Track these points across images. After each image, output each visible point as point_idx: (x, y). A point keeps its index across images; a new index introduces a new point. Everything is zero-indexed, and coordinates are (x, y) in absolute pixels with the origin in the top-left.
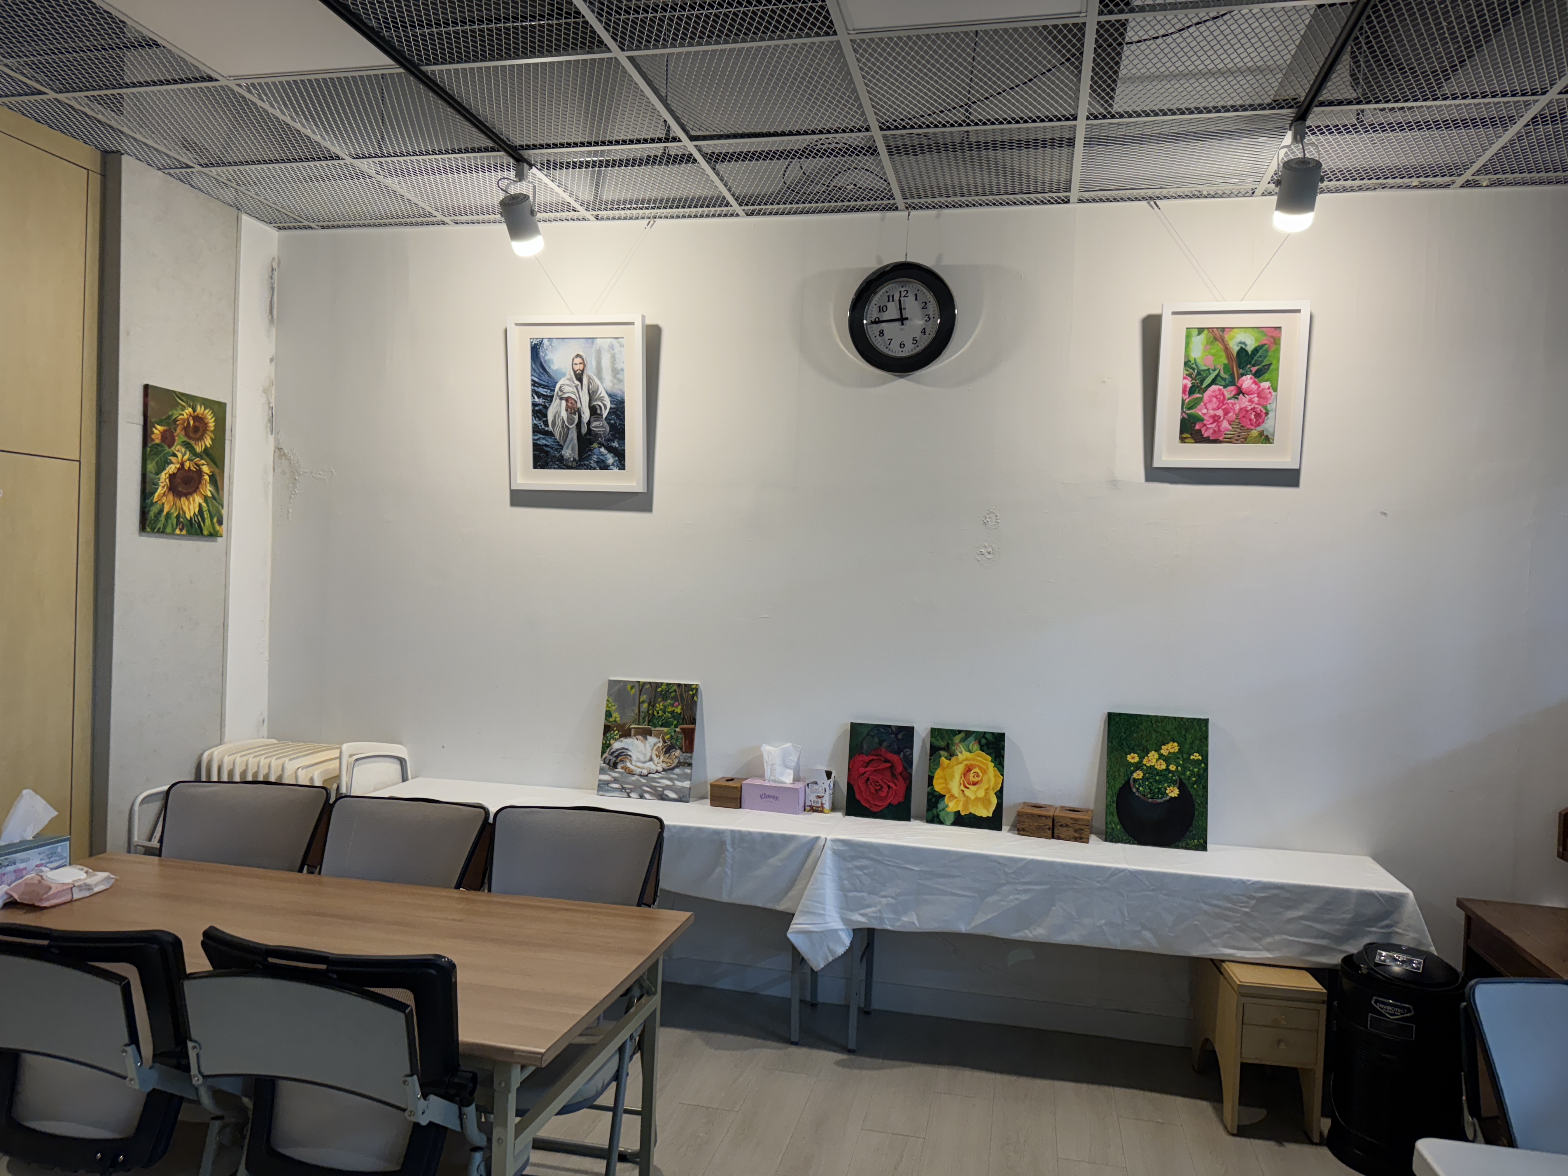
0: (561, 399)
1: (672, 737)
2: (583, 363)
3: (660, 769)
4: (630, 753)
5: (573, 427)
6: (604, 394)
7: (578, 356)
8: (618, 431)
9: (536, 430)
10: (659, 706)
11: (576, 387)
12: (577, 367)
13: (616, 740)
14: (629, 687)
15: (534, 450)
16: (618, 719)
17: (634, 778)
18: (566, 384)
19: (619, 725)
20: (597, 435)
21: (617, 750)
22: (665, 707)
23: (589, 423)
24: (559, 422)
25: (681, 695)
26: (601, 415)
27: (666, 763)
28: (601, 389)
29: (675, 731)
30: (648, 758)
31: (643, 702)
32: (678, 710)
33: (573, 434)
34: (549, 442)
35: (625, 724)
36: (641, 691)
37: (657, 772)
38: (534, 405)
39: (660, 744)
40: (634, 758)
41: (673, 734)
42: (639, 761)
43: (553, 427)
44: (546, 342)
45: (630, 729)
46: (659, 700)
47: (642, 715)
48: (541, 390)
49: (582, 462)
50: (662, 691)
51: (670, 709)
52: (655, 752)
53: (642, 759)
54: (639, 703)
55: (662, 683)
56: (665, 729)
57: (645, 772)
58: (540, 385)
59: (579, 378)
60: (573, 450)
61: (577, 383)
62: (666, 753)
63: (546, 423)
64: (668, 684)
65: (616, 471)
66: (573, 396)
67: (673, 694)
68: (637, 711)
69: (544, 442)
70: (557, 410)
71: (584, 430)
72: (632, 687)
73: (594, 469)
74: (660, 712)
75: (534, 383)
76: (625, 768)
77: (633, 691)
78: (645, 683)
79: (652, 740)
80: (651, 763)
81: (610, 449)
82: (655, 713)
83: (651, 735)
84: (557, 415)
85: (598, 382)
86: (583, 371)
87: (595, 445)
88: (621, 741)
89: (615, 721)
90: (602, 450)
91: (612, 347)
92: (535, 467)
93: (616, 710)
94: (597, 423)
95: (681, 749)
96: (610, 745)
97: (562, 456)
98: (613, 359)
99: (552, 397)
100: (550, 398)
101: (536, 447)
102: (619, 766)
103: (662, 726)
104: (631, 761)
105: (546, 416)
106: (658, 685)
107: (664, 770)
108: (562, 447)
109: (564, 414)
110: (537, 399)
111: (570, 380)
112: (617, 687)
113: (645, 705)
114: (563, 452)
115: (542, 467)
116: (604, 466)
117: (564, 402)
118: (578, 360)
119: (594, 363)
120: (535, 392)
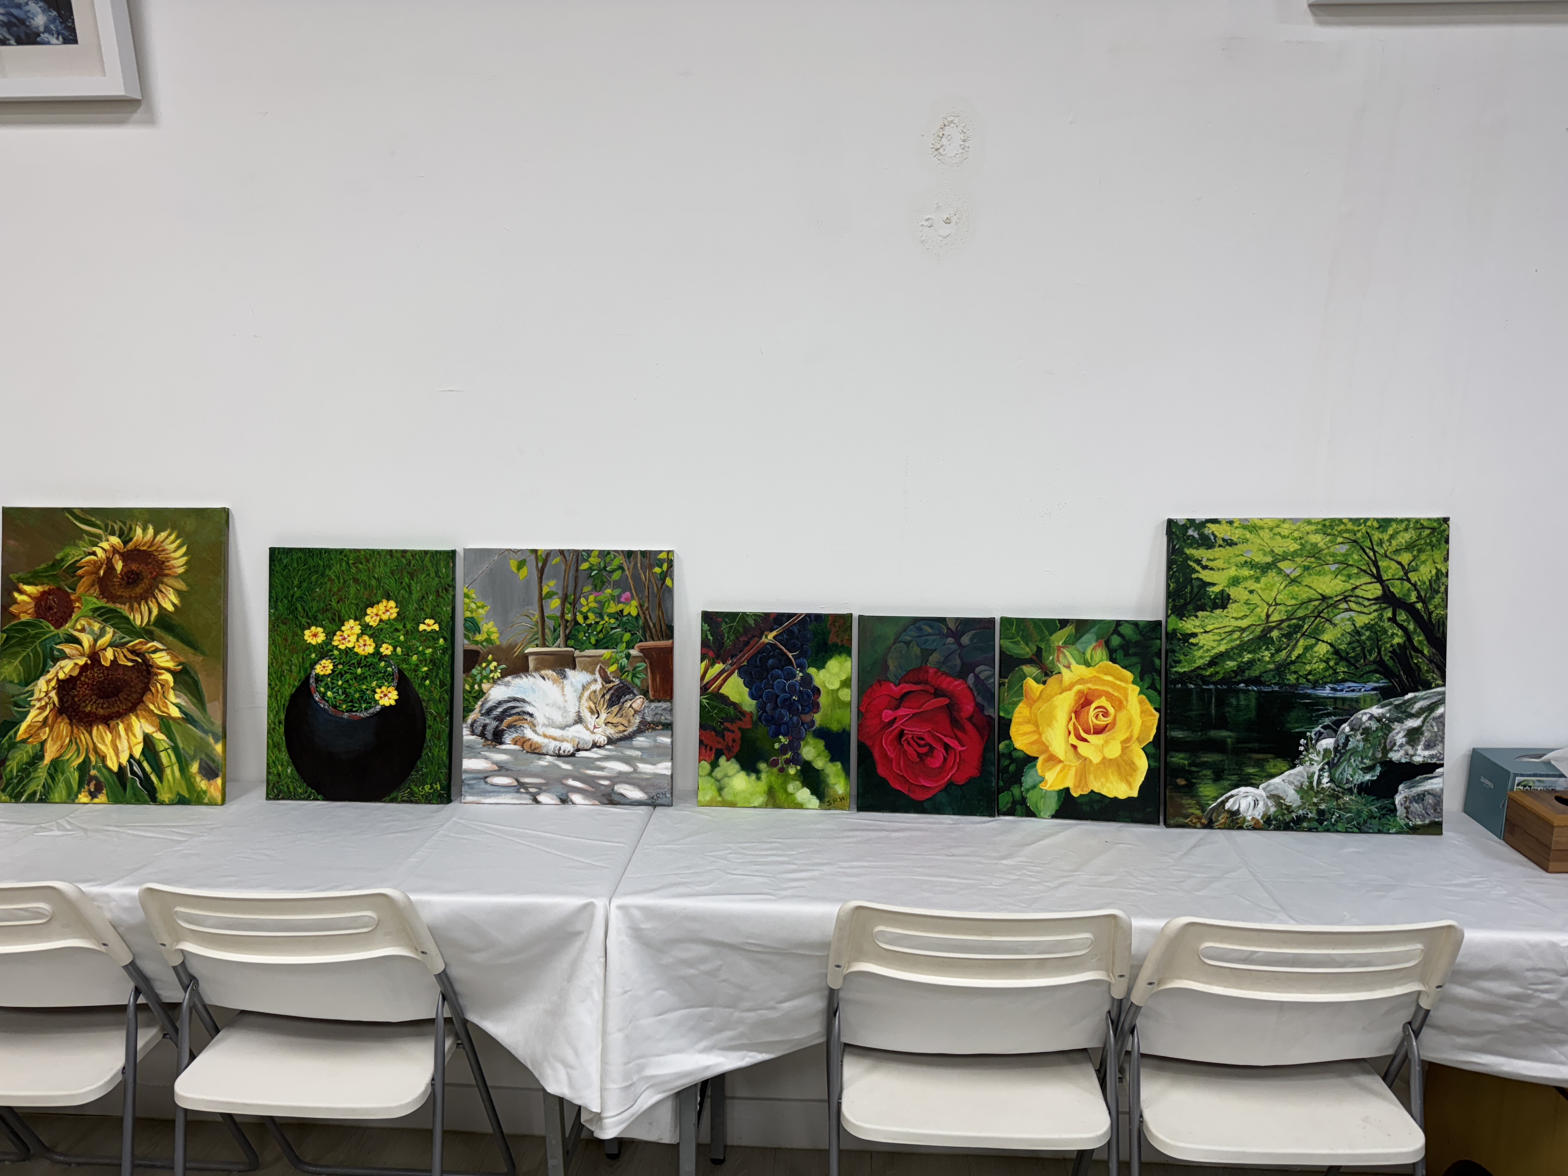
1: (622, 669)
3: (602, 739)
4: (529, 709)
10: (588, 603)
13: (495, 681)
14: (513, 564)
16: (494, 637)
17: (544, 762)
19: (499, 648)
21: (500, 703)
22: (601, 604)
25: (636, 577)
27: (615, 725)
29: (628, 656)
30: (572, 716)
31: (550, 595)
32: (632, 609)
35: (511, 647)
36: (541, 572)
37: (595, 745)
39: (598, 686)
40: (540, 718)
41: (624, 661)
42: (552, 724)
45: (526, 657)
46: (587, 589)
47: (550, 623)
50: (591, 569)
51: (613, 608)
52: (586, 704)
53: (559, 719)
54: (541, 599)
55: (589, 552)
56: (606, 653)
57: (568, 747)
62: (611, 704)
64: (604, 554)
67: (616, 576)
68: (537, 617)
72: (521, 564)
74: (591, 616)
76: (522, 742)
77: (524, 572)
78: (549, 554)
79: (577, 677)
80: (579, 727)
82: (580, 619)
83: (574, 667)
88: (507, 684)
89: (488, 640)
93: (488, 617)
95: (645, 693)
96: (481, 693)
102: (508, 738)
103: (596, 646)
104: (533, 726)
106: (579, 556)
107: (610, 741)
112: (485, 566)
113: (555, 603)
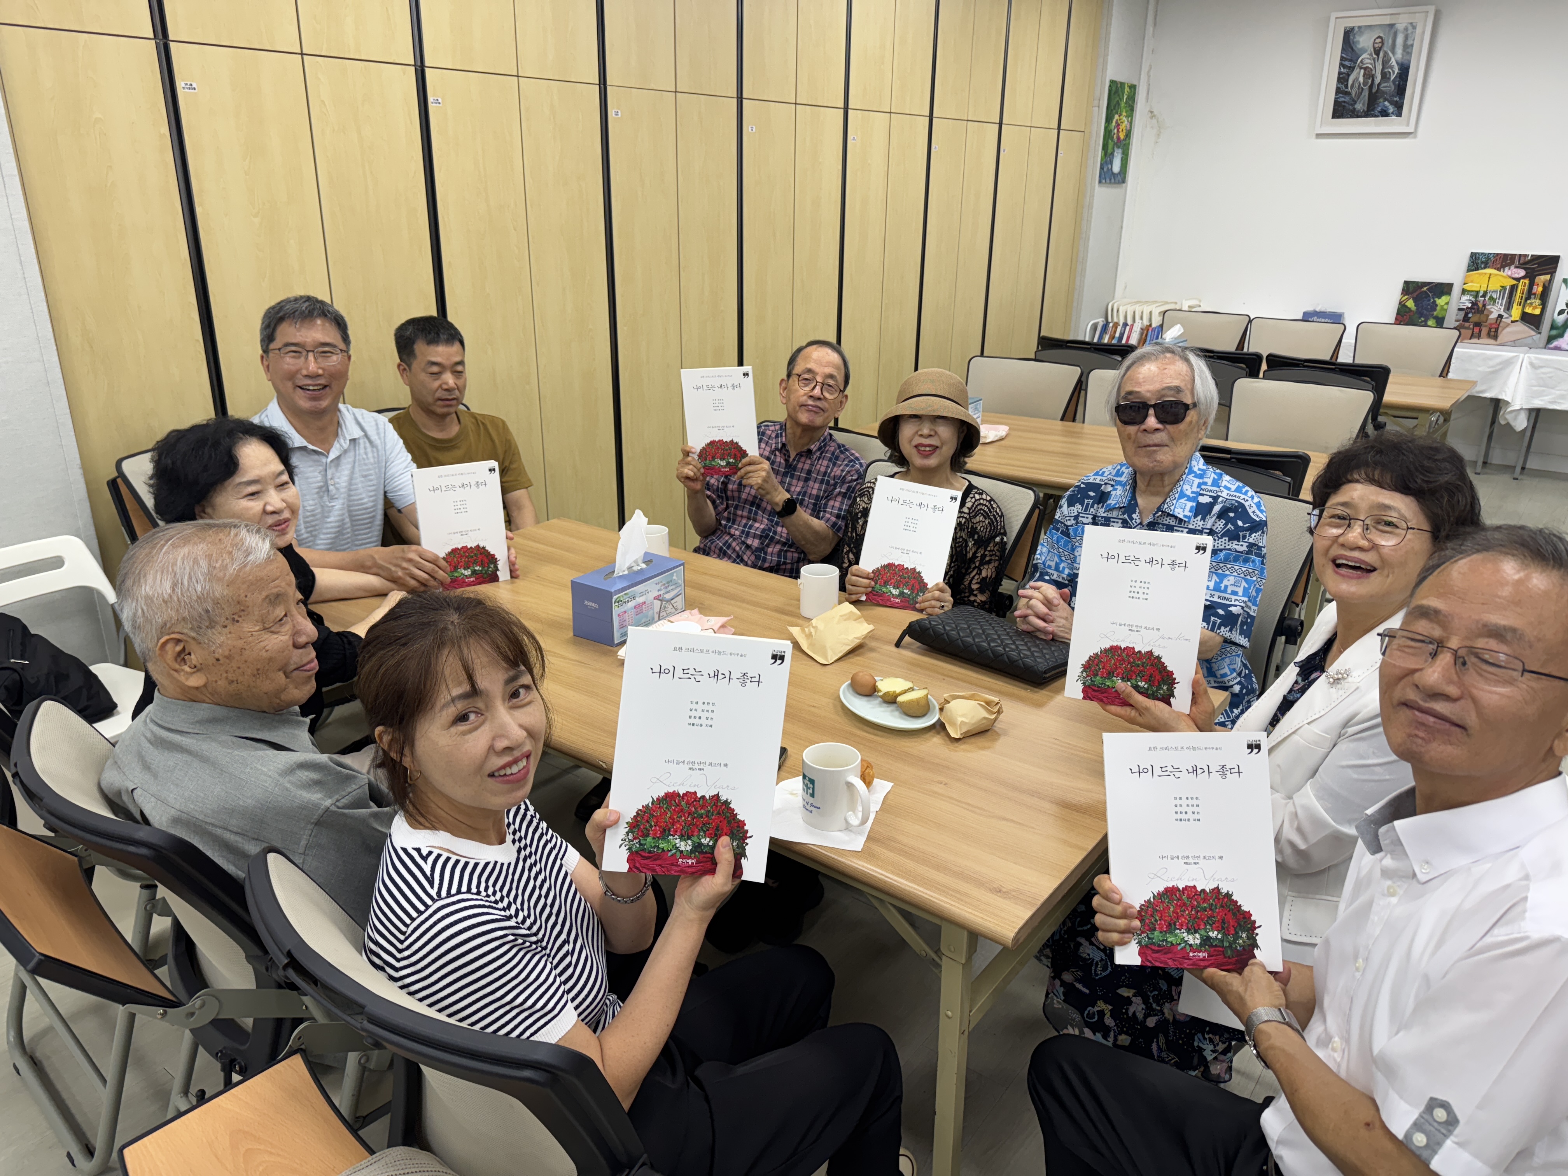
0: (1361, 68)
2: (1382, 43)
5: (1366, 88)
6: (1394, 63)
7: (1379, 37)
8: (1401, 90)
9: (1338, 91)
11: (1374, 59)
12: (1376, 46)
15: (1335, 105)
18: (1366, 58)
20: (1384, 93)
23: (1379, 85)
24: (1356, 85)
26: (1389, 78)
28: (1393, 60)
33: (1366, 93)
34: (1347, 99)
38: (1340, 73)
43: (1351, 89)
44: (1356, 29)
48: (1347, 63)
49: (1369, 113)
58: (1346, 60)
59: (1377, 52)
60: (1363, 104)
61: (1375, 56)
63: (1347, 87)
65: (1394, 118)
66: (1370, 66)
69: (1343, 99)
70: (1358, 76)
71: (1374, 90)
73: (1378, 116)
75: (1342, 58)
81: (1391, 103)
84: (1357, 79)
85: (1391, 55)
86: (1381, 48)
87: (1381, 100)
90: (1386, 103)
91: (1406, 29)
92: (1333, 117)
94: (1385, 84)
97: (1355, 109)
98: (1406, 38)
99: (1354, 68)
100: (1352, 69)
101: (1336, 103)
105: (1347, 81)
108: (1355, 102)
109: (1361, 79)
110: (1342, 70)
111: (1371, 55)
114: (1356, 106)
115: (1339, 117)
116: (1385, 114)
117: (1362, 71)
118: (1379, 40)
119: (1390, 41)
120: (1341, 65)
